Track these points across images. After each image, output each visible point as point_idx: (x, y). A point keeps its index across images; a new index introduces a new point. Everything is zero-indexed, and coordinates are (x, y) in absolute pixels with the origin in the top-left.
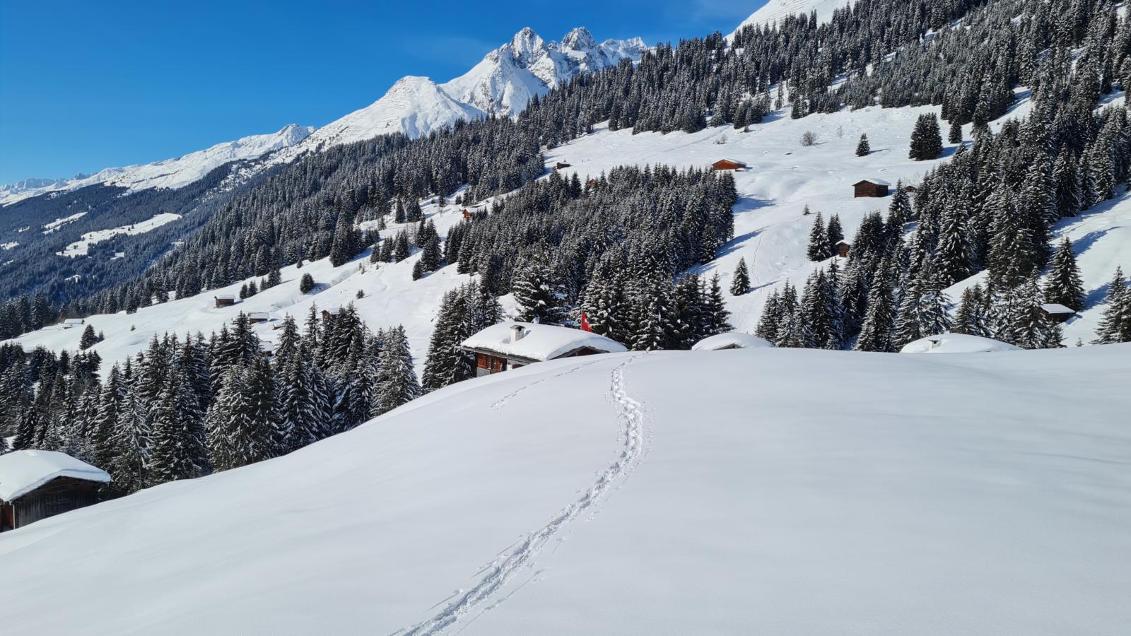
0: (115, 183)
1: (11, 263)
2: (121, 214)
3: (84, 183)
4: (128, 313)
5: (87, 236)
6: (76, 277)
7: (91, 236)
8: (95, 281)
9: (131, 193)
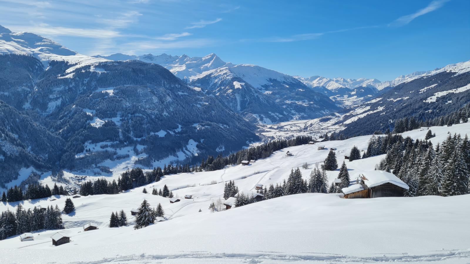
0: (451, 70)
1: (405, 105)
2: (452, 84)
3: (438, 72)
4: (448, 126)
5: (436, 94)
6: (430, 111)
7: (438, 94)
8: (437, 113)
9: (458, 74)
